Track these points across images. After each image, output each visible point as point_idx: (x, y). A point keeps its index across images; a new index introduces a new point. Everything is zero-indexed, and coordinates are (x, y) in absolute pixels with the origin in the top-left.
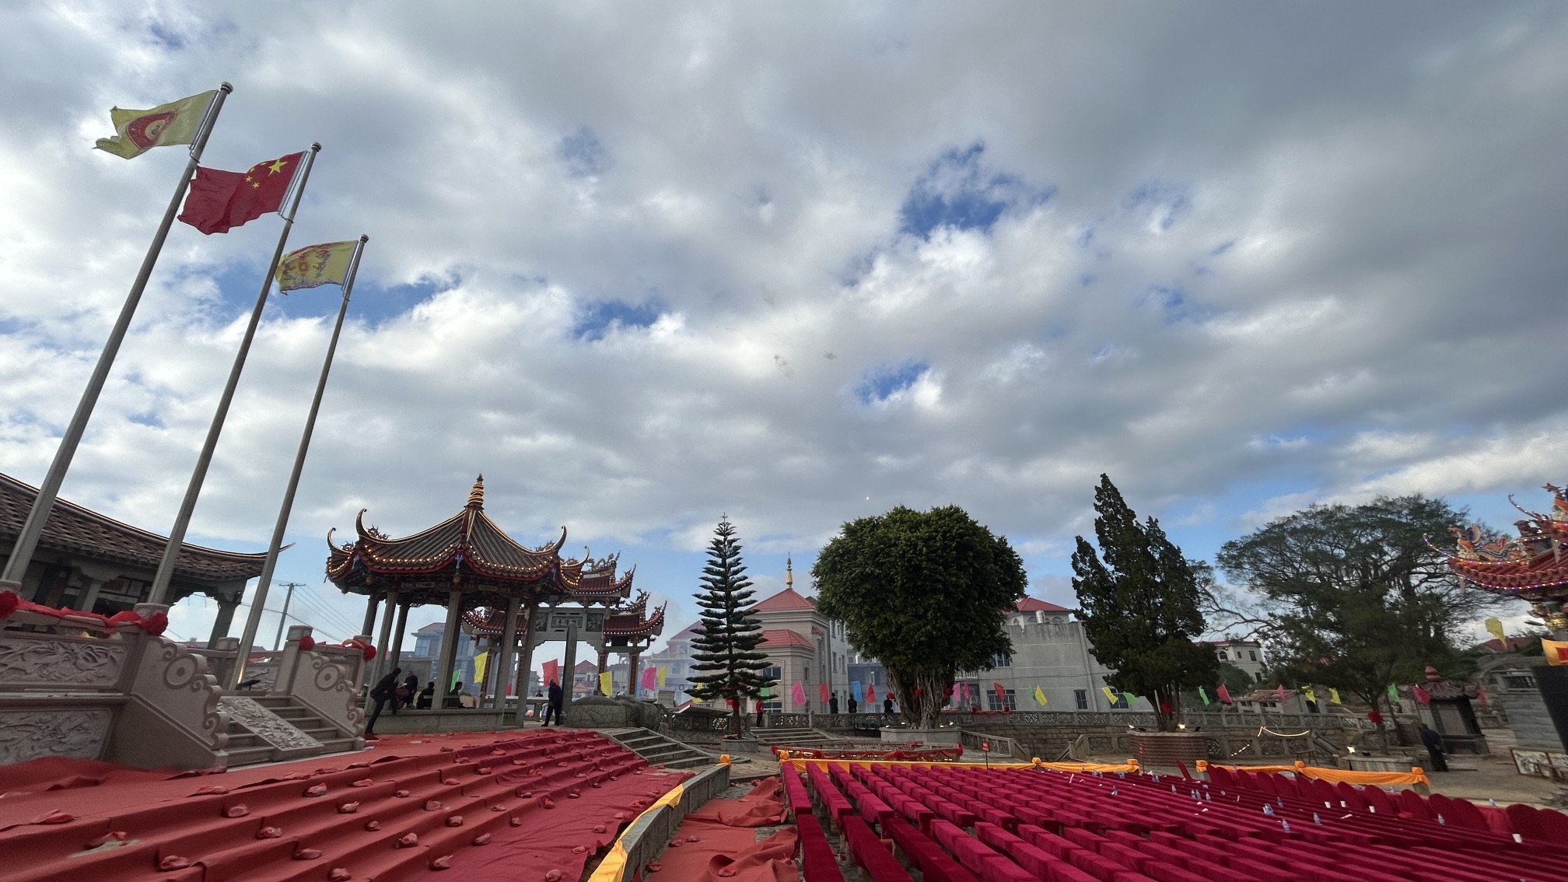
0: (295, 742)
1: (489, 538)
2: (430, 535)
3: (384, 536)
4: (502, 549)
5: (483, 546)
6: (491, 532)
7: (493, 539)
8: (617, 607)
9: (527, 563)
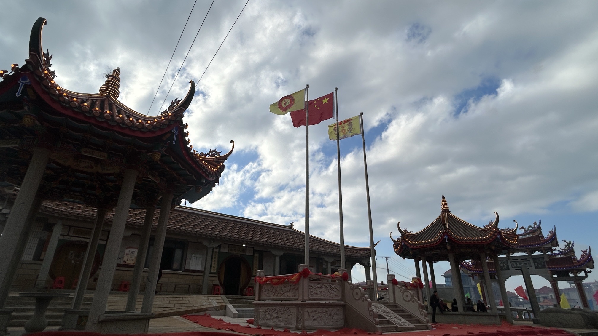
0: (403, 324)
1: (458, 225)
2: (430, 228)
3: (411, 232)
4: (467, 230)
5: (456, 229)
6: (458, 222)
7: (460, 225)
8: (552, 252)
9: (483, 235)
